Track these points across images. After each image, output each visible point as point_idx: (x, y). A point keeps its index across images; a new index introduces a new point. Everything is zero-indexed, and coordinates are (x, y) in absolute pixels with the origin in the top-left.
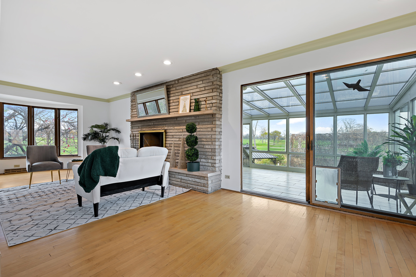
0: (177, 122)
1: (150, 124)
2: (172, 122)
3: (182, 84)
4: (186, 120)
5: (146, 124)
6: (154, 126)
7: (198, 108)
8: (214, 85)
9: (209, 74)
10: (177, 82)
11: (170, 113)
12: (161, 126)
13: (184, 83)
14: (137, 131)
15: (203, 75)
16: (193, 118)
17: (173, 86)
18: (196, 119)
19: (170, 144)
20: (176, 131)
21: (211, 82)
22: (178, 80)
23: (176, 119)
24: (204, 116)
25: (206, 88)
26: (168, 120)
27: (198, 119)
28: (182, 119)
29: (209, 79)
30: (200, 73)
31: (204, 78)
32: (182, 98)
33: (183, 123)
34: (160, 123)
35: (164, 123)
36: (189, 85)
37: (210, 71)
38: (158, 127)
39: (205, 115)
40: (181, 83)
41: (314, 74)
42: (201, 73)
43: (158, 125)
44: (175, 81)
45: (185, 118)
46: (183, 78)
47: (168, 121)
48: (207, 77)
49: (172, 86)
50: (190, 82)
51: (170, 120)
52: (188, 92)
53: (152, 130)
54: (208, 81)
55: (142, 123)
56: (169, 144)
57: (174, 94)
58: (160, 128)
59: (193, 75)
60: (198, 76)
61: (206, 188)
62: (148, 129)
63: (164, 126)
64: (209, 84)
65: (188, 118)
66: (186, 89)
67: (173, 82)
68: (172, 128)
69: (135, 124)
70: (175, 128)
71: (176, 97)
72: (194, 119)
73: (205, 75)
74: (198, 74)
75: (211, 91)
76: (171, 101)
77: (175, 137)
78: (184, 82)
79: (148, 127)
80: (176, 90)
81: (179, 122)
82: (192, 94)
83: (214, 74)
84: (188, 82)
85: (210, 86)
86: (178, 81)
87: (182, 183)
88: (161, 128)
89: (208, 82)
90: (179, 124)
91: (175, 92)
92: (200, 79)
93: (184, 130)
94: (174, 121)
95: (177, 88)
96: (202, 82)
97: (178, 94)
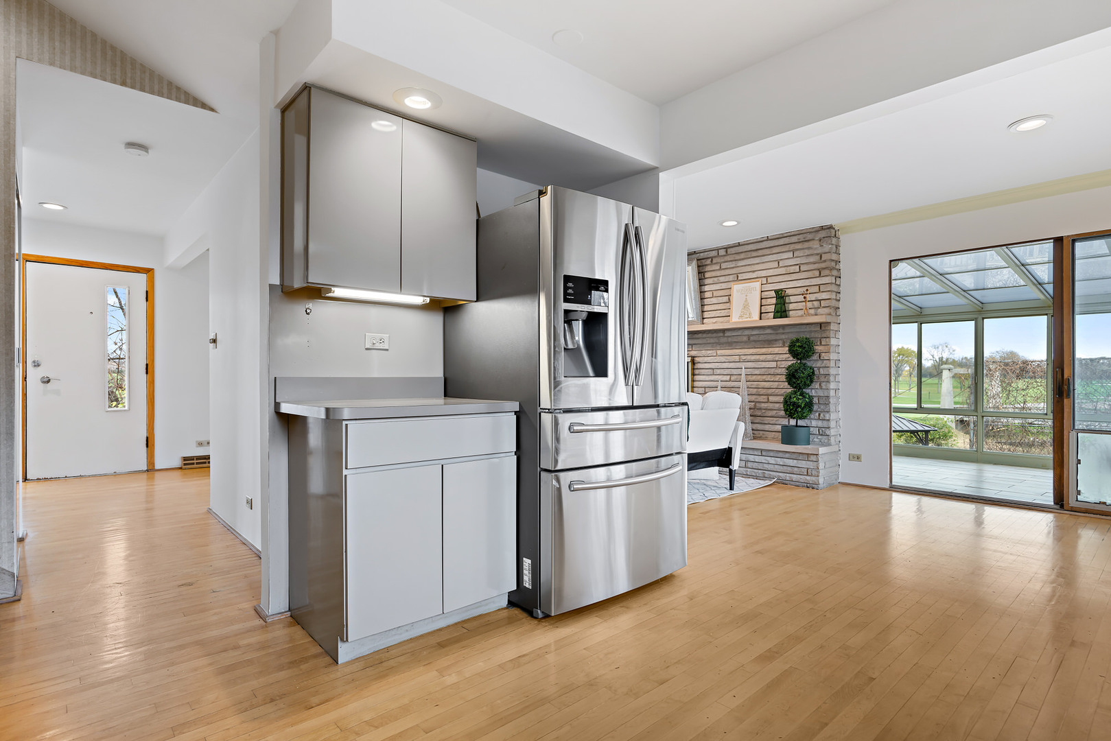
0: (723, 340)
2: (712, 341)
3: (737, 257)
4: (749, 336)
7: (781, 312)
8: (825, 261)
9: (809, 236)
10: (725, 253)
11: (705, 321)
13: (742, 256)
15: (794, 239)
16: (768, 331)
17: (712, 261)
18: (777, 334)
19: (705, 388)
20: (723, 359)
21: (817, 254)
22: (726, 248)
23: (722, 334)
24: (798, 327)
25: (803, 268)
26: (700, 335)
27: (783, 333)
28: (739, 333)
29: (809, 248)
30: (786, 235)
31: (799, 246)
32: (736, 288)
33: (741, 342)
36: (757, 260)
37: (814, 230)
39: (802, 326)
40: (734, 256)
41: (1074, 241)
42: (789, 234)
44: (718, 250)
45: (747, 332)
46: (739, 245)
47: (698, 338)
48: (806, 244)
49: (709, 262)
50: (760, 253)
51: (704, 335)
52: (754, 275)
54: (807, 252)
56: (703, 389)
57: (715, 279)
59: (768, 239)
60: (782, 242)
61: (814, 478)
64: (812, 259)
65: (755, 332)
66: (749, 269)
67: (714, 253)
68: (709, 352)
70: (720, 352)
71: (721, 284)
72: (771, 334)
73: (799, 239)
74: (781, 236)
75: (817, 273)
76: (707, 295)
77: (718, 372)
78: (742, 252)
80: (721, 269)
81: (730, 340)
82: (764, 281)
83: (824, 238)
84: (754, 254)
85: (814, 263)
86: (727, 252)
87: (749, 470)
89: (808, 255)
90: (730, 345)
91: (718, 273)
92: (787, 248)
93: (744, 357)
94: (716, 337)
95: (724, 266)
96: (790, 255)
97: (727, 279)
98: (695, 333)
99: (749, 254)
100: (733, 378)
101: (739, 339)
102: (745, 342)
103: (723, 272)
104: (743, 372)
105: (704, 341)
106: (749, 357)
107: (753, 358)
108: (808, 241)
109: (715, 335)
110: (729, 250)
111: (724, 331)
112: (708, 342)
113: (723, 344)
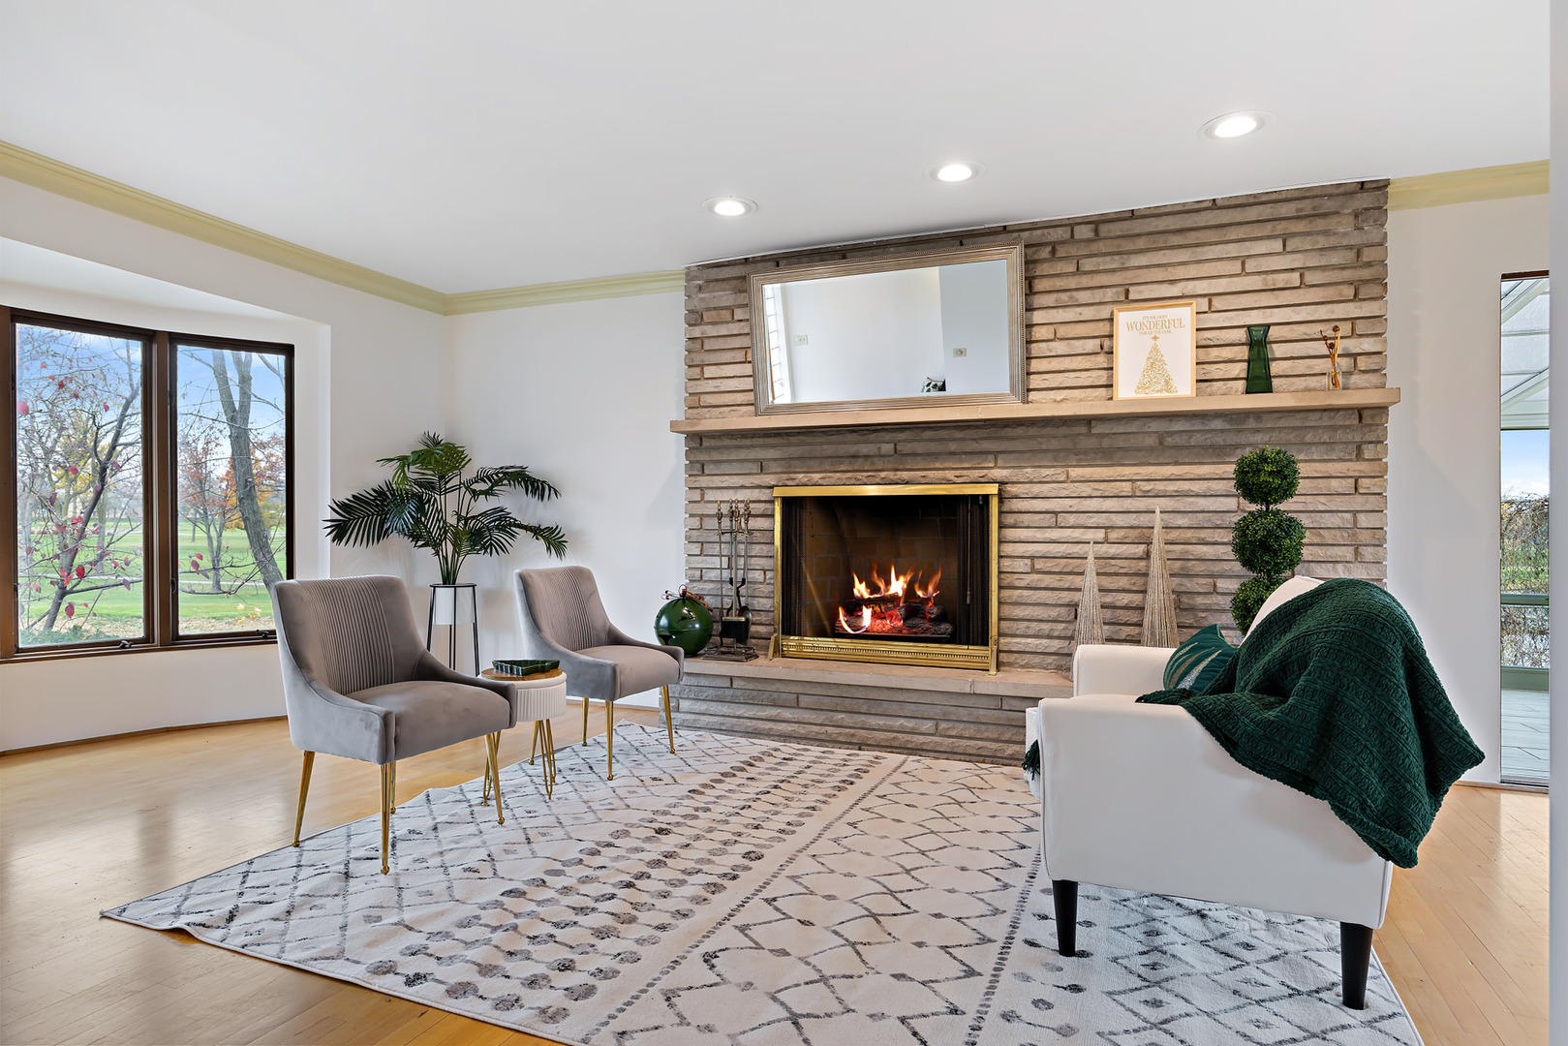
0: (1086, 443)
1: (864, 449)
2: (1054, 444)
3: (1128, 245)
4: (1162, 437)
5: (829, 450)
6: (900, 459)
7: (1259, 380)
8: (1369, 264)
9: (1329, 205)
10: (1091, 235)
11: (1032, 396)
12: (961, 461)
13: (1141, 243)
14: (743, 487)
15: (1287, 209)
16: (1217, 424)
17: (1053, 251)
18: (1239, 431)
19: (1033, 558)
20: (1085, 489)
21: (1350, 247)
22: (1097, 223)
23: (1083, 430)
24: (1301, 415)
25: (1310, 278)
26: (1020, 431)
27: (1258, 431)
28: (1133, 427)
29: (1326, 233)
30: (1264, 199)
31: (1300, 226)
32: (1124, 318)
33: (1139, 449)
34: (952, 446)
35: (986, 445)
36: (1183, 255)
37: (1342, 190)
38: (938, 465)
39: (1310, 415)
40: (1119, 241)
42: (1274, 197)
43: (935, 456)
44: (1071, 224)
45: (1155, 426)
46: (1132, 215)
47: (1013, 439)
48: (1320, 224)
49: (1045, 253)
50: (1192, 237)
51: (1033, 431)
52: (1174, 290)
53: (878, 480)
54: (1322, 241)
55: (789, 445)
56: (1028, 561)
57: (1064, 296)
58: (950, 475)
59: (1215, 205)
60: (1252, 214)
62: (849, 475)
63: (986, 460)
64: (1335, 259)
65: (1178, 426)
66: (1158, 274)
67: (1061, 234)
68: (1045, 472)
69: (727, 448)
70: (1075, 472)
71: (1079, 310)
72: (1222, 431)
73: (1298, 210)
74: (1251, 200)
75: (1349, 292)
76: (1039, 333)
77: (1072, 519)
78: (1139, 235)
79: (843, 468)
80: (1078, 271)
81: (1106, 443)
82: (1204, 304)
83: (1367, 209)
84: (1175, 240)
85: (1343, 268)
86: (1096, 231)
88: (958, 473)
89: (1321, 249)
90: (1108, 455)
91: (1072, 282)
92: (1267, 229)
93: (1147, 486)
94: (1065, 436)
95: (1088, 265)
96: (1277, 245)
97: (1098, 296)
98: (1006, 426)
99: (1161, 241)
100: (1114, 535)
101: (1133, 441)
102: (1151, 450)
103: (1085, 281)
104: (1158, 520)
105: (1033, 445)
106: (1160, 486)
107: (1172, 487)
108: (1325, 215)
109: (1063, 430)
110: (1104, 229)
111: (1088, 421)
112: (1044, 447)
113: (1086, 452)
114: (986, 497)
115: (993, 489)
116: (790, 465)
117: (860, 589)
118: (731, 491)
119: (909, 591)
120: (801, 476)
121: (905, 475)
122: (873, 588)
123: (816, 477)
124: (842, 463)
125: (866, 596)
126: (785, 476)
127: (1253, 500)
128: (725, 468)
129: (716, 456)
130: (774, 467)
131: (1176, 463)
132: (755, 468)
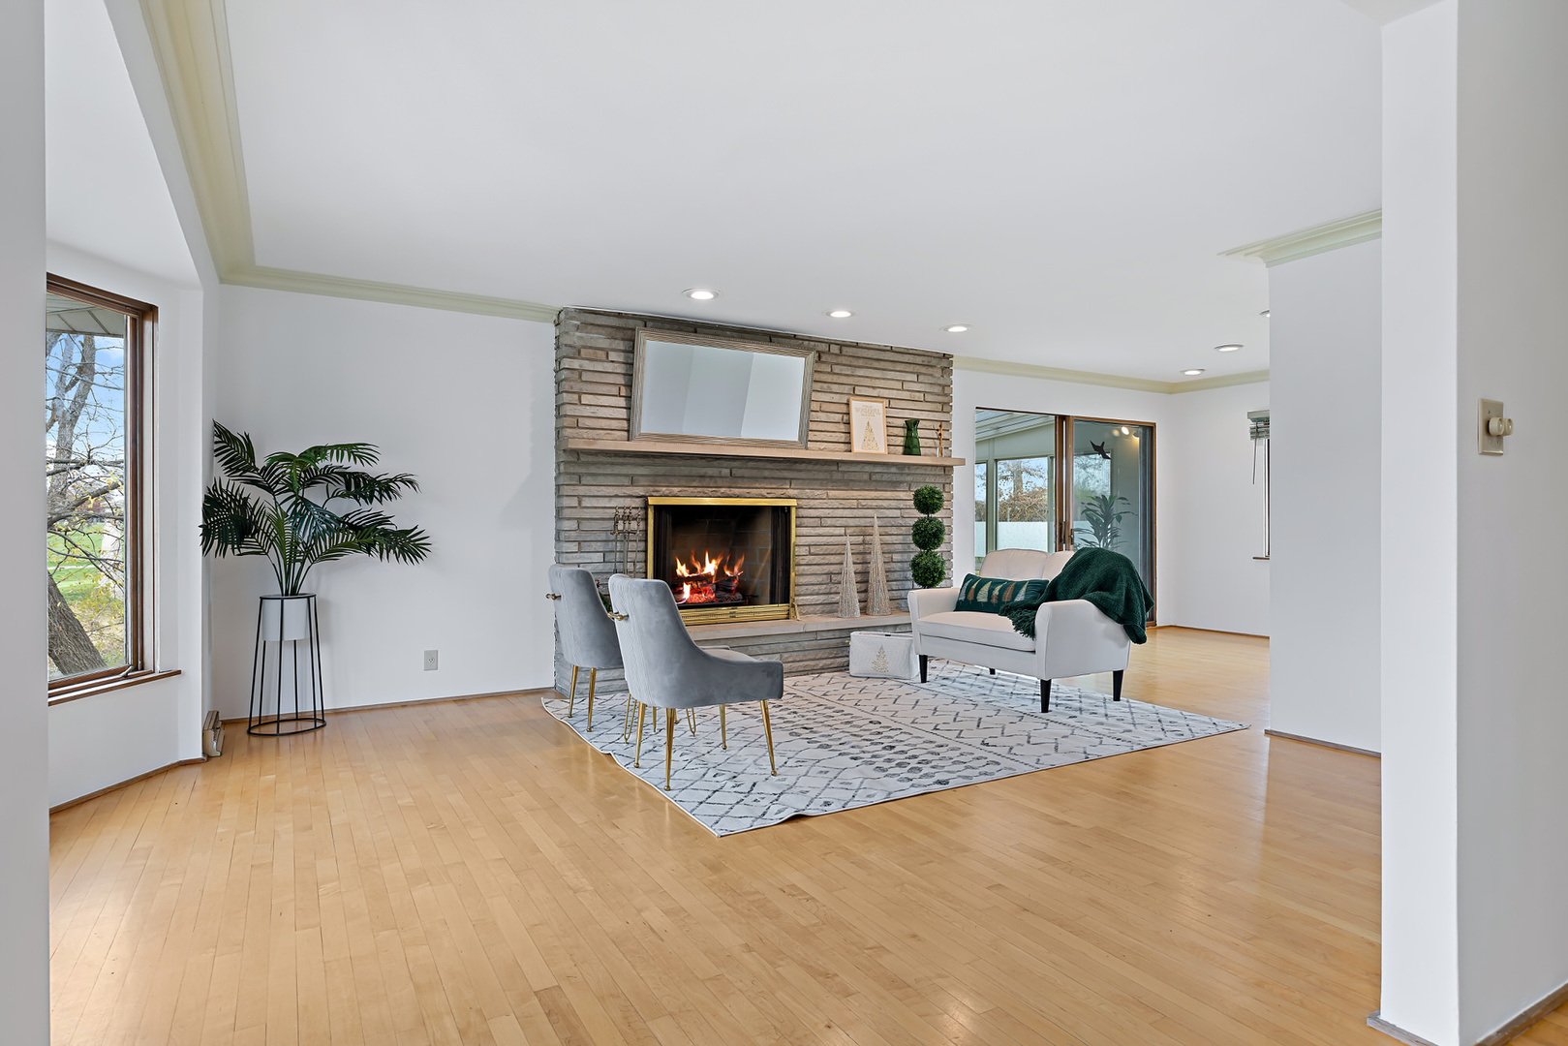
0: (836, 476)
1: (710, 471)
2: (822, 476)
3: (855, 362)
4: (870, 474)
5: (685, 470)
6: (733, 480)
7: (910, 448)
8: (947, 395)
9: (934, 362)
10: (838, 352)
11: (810, 445)
12: (771, 484)
13: (861, 362)
14: (616, 496)
15: (919, 360)
16: (893, 470)
17: (820, 357)
18: (902, 474)
19: (809, 546)
20: (836, 504)
21: (940, 385)
22: (842, 345)
23: (835, 468)
25: (929, 398)
26: (803, 466)
27: (909, 474)
28: (857, 468)
29: (932, 376)
30: (911, 352)
31: (923, 370)
32: (855, 405)
33: (860, 481)
34: (767, 473)
35: (786, 474)
36: (878, 374)
37: (937, 355)
38: (757, 485)
39: (928, 468)
40: (851, 359)
42: (914, 352)
43: (755, 479)
44: (830, 343)
45: (868, 468)
46: (857, 345)
47: (801, 471)
48: (930, 371)
50: (882, 365)
51: (810, 467)
52: (875, 393)
53: (719, 494)
54: (931, 380)
55: (654, 465)
56: (807, 548)
57: (825, 385)
58: (764, 492)
59: (892, 350)
60: (906, 358)
62: (699, 489)
63: (785, 484)
64: (935, 389)
65: (878, 469)
66: (868, 382)
67: (824, 347)
68: (817, 492)
69: (603, 464)
70: (832, 493)
71: (832, 395)
72: (895, 473)
73: (923, 361)
74: (906, 351)
75: (939, 407)
76: (814, 406)
77: (829, 522)
78: (860, 357)
79: (695, 484)
80: (832, 373)
81: (846, 476)
82: (887, 403)
83: (946, 367)
84: (876, 364)
85: (937, 395)
86: (841, 350)
88: (769, 491)
89: (930, 384)
90: (847, 484)
91: (829, 378)
92: (910, 368)
93: (864, 503)
94: (826, 471)
95: (837, 369)
96: (914, 377)
97: (841, 389)
98: (796, 462)
99: (869, 363)
100: (849, 531)
101: (857, 477)
102: (865, 482)
103: (835, 379)
104: (877, 522)
105: (810, 475)
106: (870, 503)
107: (875, 503)
108: (932, 366)
109: (826, 468)
110: (845, 349)
111: (837, 463)
112: (816, 477)
113: (836, 481)
114: (789, 507)
115: (793, 503)
116: (655, 480)
117: (682, 570)
118: (606, 499)
119: (720, 571)
120: (664, 489)
121: (737, 491)
122: (693, 570)
123: (676, 490)
124: (694, 481)
125: (686, 575)
126: (652, 489)
127: (922, 512)
128: (601, 480)
129: (593, 470)
130: (643, 481)
131: (876, 490)
132: (627, 481)
